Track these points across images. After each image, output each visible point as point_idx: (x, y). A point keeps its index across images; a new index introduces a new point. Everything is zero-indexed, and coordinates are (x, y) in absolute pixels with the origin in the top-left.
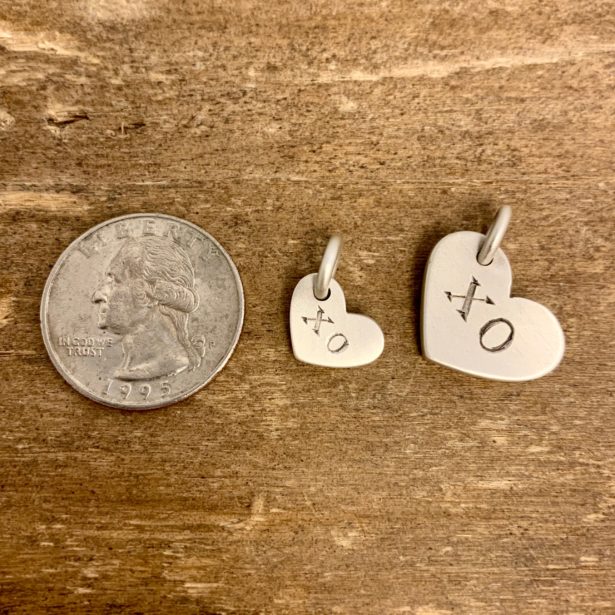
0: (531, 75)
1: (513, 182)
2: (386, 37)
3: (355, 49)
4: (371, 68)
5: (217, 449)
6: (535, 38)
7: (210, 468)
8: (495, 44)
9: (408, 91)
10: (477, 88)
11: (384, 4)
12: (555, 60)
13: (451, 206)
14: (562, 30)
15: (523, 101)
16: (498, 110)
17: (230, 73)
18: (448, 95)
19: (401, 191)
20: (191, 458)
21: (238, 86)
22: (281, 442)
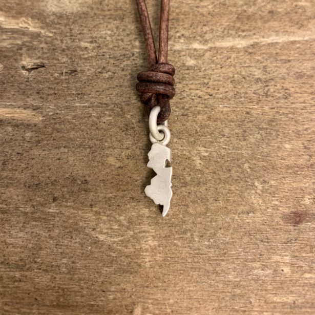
0: (293, 47)
1: (286, 108)
2: (212, 25)
3: (194, 31)
4: (203, 42)
5: (113, 272)
6: (294, 26)
7: (108, 286)
8: (272, 29)
9: (225, 55)
10: (264, 53)
11: (210, 7)
12: (306, 38)
13: (252, 122)
14: (309, 22)
15: (289, 61)
16: (276, 66)
17: (125, 43)
18: (247, 57)
19: (222, 112)
20: (97, 278)
21: (129, 51)
22: (152, 269)
